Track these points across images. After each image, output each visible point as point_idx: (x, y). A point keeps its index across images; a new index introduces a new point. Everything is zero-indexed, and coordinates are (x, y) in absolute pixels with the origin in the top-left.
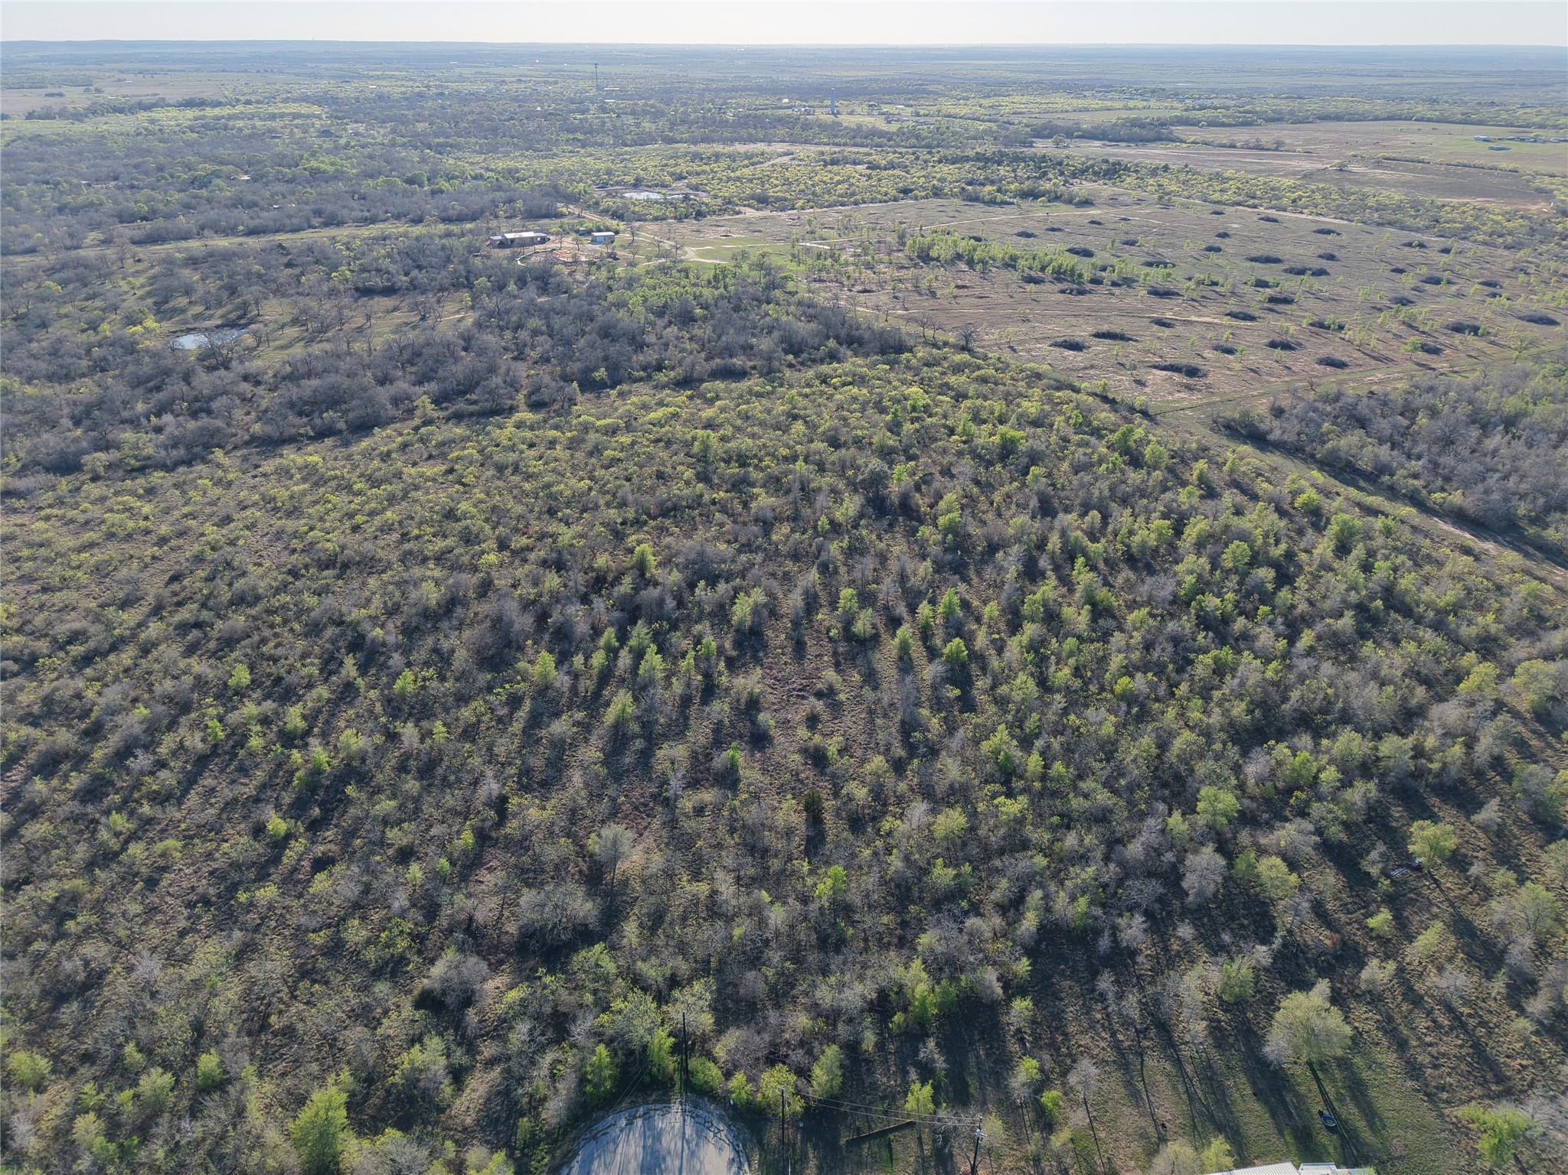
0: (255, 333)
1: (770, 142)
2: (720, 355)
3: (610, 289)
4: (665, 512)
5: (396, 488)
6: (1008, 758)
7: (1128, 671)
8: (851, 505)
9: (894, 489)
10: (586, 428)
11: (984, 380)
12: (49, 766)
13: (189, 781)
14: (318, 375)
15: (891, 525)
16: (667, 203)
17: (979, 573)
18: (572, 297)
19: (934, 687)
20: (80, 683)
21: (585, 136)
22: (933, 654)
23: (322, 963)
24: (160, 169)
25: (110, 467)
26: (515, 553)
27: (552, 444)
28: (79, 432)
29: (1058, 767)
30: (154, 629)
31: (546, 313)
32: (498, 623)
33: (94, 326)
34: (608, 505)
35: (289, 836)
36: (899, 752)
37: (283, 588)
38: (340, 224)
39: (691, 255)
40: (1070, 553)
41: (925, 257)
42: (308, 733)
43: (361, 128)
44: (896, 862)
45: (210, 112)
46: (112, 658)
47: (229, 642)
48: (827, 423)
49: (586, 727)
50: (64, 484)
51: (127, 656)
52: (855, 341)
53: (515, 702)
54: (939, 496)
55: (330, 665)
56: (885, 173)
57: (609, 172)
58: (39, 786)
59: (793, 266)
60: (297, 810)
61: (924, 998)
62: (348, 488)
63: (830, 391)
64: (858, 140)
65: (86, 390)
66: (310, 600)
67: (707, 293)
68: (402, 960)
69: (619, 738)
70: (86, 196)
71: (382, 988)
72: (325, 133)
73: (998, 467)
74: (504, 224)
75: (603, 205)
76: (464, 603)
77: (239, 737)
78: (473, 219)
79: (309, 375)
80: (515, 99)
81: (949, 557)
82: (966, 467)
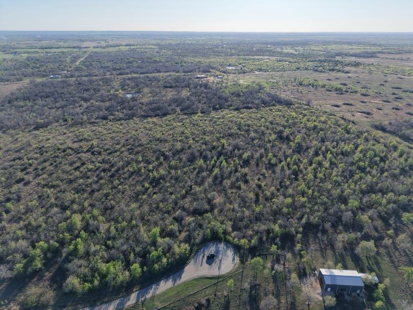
0: (142, 94)
1: (264, 56)
2: (246, 104)
3: (221, 88)
4: (230, 136)
5: (171, 127)
6: (304, 190)
7: (337, 176)
8: (274, 137)
9: (285, 134)
10: (213, 118)
11: (312, 112)
12: (104, 170)
13: (130, 177)
14: (155, 104)
15: (283, 142)
16: (236, 70)
17: (304, 154)
18: (212, 90)
19: (289, 176)
20: (109, 157)
21: (217, 54)
22: (289, 168)
23: (155, 210)
24: (122, 59)
25: (113, 119)
26: (196, 141)
27: (205, 120)
28: (107, 112)
29: (316, 193)
30: (123, 149)
31: (206, 93)
32: (192, 154)
33: (109, 91)
34: (217, 133)
35: (149, 188)
36: (278, 187)
37: (149, 144)
38: (160, 72)
39: (241, 82)
40: (327, 151)
41: (301, 84)
42: (153, 170)
43: (166, 51)
44: (275, 207)
45: (132, 47)
46: (115, 153)
47: (138, 153)
48: (270, 119)
49: (209, 175)
50: (104, 122)
51: (118, 153)
52: (280, 102)
53: (195, 169)
54: (296, 136)
55: (158, 159)
56: (293, 64)
57: (223, 62)
58: (102, 174)
59: (266, 85)
60: (151, 183)
61: (277, 231)
62: (161, 126)
63: (272, 112)
64: (287, 56)
65: (108, 104)
66: (154, 146)
67: (244, 90)
68: (170, 211)
69: (216, 178)
70: (107, 65)
71: (166, 215)
72: (158, 52)
73: (312, 131)
74: (197, 74)
75: (221, 70)
76: (185, 149)
77: (140, 170)
78: (190, 72)
79: (154, 103)
80: (201, 45)
81: (296, 149)
82: (304, 130)
